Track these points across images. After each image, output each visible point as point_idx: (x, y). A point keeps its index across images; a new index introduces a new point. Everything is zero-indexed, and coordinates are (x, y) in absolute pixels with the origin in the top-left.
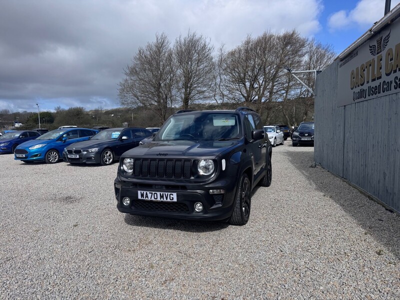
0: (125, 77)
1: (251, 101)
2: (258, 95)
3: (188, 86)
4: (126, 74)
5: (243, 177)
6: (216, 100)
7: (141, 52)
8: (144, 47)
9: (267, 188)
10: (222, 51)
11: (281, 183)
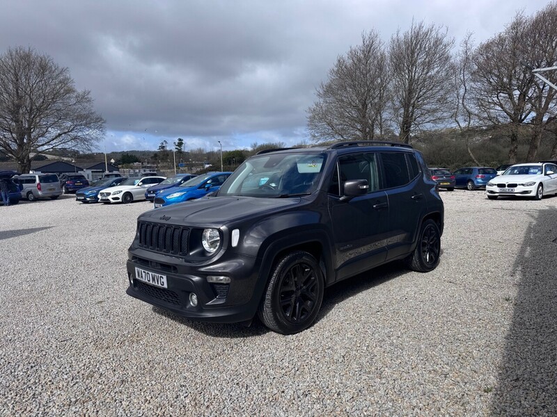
0: (317, 99)
1: (521, 120)
2: (537, 110)
3: (409, 104)
4: (319, 95)
5: (290, 258)
6: (458, 123)
7: (340, 63)
8: (345, 54)
9: (420, 274)
10: (468, 45)
11: (456, 268)
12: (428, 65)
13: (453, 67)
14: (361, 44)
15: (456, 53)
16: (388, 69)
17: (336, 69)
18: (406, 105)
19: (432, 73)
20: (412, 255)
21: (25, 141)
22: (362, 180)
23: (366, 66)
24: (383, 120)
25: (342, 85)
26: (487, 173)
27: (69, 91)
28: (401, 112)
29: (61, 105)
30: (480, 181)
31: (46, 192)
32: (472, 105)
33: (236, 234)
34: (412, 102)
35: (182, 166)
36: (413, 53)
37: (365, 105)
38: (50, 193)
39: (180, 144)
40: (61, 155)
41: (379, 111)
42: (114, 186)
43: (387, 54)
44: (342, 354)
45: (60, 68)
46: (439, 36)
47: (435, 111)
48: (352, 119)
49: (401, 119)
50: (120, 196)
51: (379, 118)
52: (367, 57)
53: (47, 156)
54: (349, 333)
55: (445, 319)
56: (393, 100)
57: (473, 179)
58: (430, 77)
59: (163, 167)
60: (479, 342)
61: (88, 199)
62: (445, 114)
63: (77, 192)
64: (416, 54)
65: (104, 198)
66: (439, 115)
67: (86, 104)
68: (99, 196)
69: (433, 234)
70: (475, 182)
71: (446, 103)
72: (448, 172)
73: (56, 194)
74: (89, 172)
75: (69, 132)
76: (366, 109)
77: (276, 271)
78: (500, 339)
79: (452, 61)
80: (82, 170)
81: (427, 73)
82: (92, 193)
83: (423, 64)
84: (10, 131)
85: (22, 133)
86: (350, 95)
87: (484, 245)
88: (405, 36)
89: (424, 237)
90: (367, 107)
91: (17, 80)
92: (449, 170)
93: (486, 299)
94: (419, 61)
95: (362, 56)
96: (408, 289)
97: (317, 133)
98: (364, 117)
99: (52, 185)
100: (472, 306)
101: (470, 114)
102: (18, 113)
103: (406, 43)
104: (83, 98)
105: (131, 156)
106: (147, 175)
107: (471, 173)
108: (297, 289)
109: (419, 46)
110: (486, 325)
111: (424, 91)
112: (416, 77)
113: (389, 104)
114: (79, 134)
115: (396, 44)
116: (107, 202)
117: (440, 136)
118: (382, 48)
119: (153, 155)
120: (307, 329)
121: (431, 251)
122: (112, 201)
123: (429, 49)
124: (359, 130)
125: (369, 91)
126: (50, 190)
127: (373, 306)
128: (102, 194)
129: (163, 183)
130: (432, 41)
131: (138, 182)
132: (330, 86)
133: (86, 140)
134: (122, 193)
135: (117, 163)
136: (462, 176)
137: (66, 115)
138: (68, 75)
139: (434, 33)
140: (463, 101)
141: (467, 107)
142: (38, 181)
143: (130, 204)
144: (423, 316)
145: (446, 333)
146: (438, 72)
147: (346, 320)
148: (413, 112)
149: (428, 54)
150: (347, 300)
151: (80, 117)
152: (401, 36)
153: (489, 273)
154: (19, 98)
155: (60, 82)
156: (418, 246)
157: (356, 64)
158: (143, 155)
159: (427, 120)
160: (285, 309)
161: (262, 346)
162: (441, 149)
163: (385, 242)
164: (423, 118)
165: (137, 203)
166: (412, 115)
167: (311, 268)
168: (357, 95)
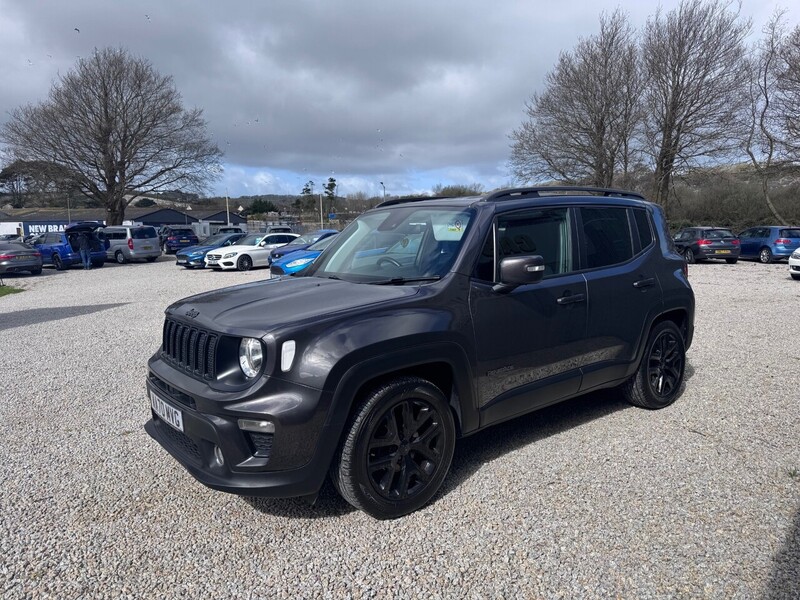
0: (527, 119)
3: (672, 126)
4: (531, 113)
5: (389, 391)
6: (751, 155)
7: (565, 63)
8: (571, 49)
9: (645, 413)
10: (776, 30)
11: (710, 405)
12: (706, 64)
13: (747, 67)
14: (597, 32)
15: (753, 44)
16: (640, 71)
17: (557, 72)
18: (667, 127)
19: (712, 76)
20: (632, 380)
21: (117, 180)
22: (534, 257)
23: (605, 67)
24: (630, 151)
25: (566, 98)
26: (794, 237)
27: (176, 109)
28: (658, 138)
29: (163, 129)
30: (782, 248)
31: (140, 252)
32: (776, 128)
33: (289, 349)
34: (677, 122)
35: (332, 217)
36: (681, 44)
37: (601, 127)
38: (144, 253)
39: (332, 186)
40: (174, 200)
41: (623, 137)
42: (228, 245)
43: (639, 48)
44: (462, 569)
45: (162, 76)
46: (726, 16)
47: (714, 136)
48: (582, 148)
49: (658, 149)
50: (234, 260)
51: (624, 147)
52: (606, 54)
53: (155, 200)
54: (489, 525)
55: (667, 507)
56: (646, 120)
57: (770, 245)
58: (707, 83)
59: (308, 219)
60: (721, 565)
61: (192, 263)
62: (730, 142)
63: (179, 253)
64: (686, 48)
65: (213, 262)
66: (719, 142)
67: (196, 129)
68: (206, 260)
69: (672, 345)
70: (774, 251)
71: (733, 124)
72: (728, 234)
73: (154, 255)
74: (206, 223)
75: (174, 167)
76: (603, 133)
77: (362, 414)
78: (763, 560)
79: (746, 56)
80: (197, 221)
81: (704, 76)
82: (198, 255)
83: (697, 62)
84: (95, 165)
85: (113, 169)
86: (579, 112)
87: (769, 362)
88: (670, 19)
89: (654, 351)
90: (604, 130)
91: (106, 95)
92: (730, 231)
93: (754, 470)
94: (692, 58)
95: (599, 51)
96: (616, 442)
97: (525, 169)
98: (599, 145)
99: (148, 242)
100: (722, 483)
101: (772, 141)
102: (106, 141)
103: (671, 29)
104: (192, 121)
105: (265, 203)
106: (276, 230)
107: (768, 236)
108: (404, 443)
109: (692, 33)
110: (741, 526)
111: (697, 105)
112: (685, 83)
113: (640, 126)
114: (187, 171)
115: (655, 30)
116: (217, 268)
117: (720, 176)
118: (632, 38)
119: (294, 202)
120: (419, 509)
121: (667, 373)
122: (223, 267)
123: (709, 39)
124: (591, 165)
125: (608, 105)
126: (146, 248)
127: (547, 470)
128: (210, 256)
129: (294, 242)
130: (715, 24)
131: (260, 240)
132: (548, 100)
133: (196, 179)
134: (237, 256)
135: (247, 211)
136: (753, 240)
137: (170, 144)
138: (173, 88)
139: (717, 13)
140: (762, 121)
141: (768, 130)
142: (129, 236)
143: (247, 272)
144: (629, 497)
145: (660, 540)
146: (722, 74)
147: (493, 497)
148: (677, 138)
149: (706, 47)
150: (505, 457)
151: (189, 147)
152: (664, 19)
153: (769, 417)
154: (109, 120)
155: (163, 97)
156: (643, 366)
157: (588, 64)
158: (284, 201)
159: (701, 151)
160: (379, 476)
161: (332, 539)
162: (725, 196)
163: (580, 361)
164: (693, 148)
165: (258, 271)
166: (676, 143)
167: (431, 407)
168: (590, 111)
